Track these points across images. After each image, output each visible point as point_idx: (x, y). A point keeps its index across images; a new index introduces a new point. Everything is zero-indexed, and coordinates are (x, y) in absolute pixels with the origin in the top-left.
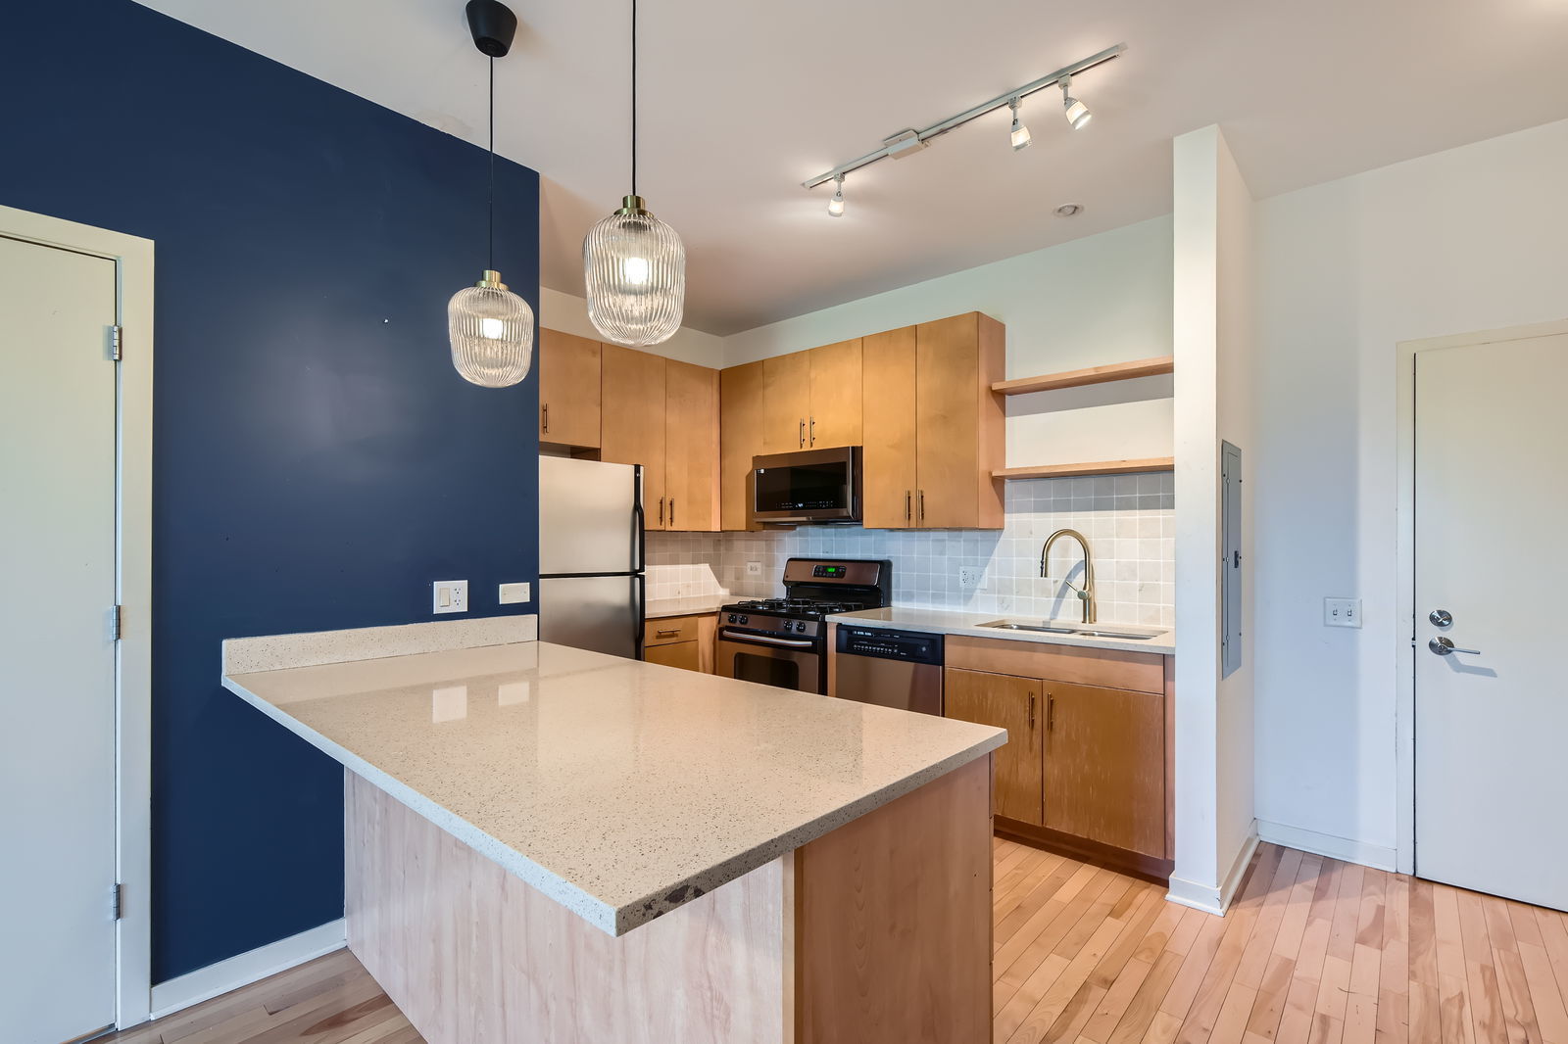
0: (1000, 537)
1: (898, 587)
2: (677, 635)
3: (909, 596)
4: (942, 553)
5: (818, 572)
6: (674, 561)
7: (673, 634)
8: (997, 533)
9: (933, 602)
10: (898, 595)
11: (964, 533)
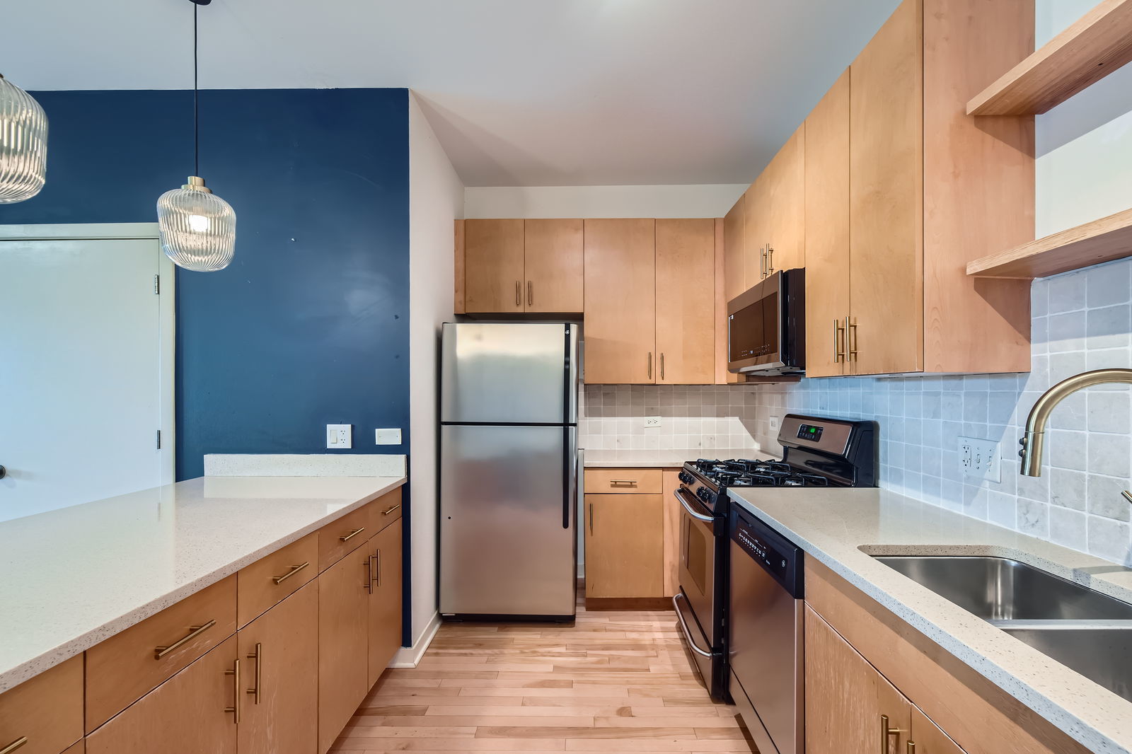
0: (1022, 386)
1: (886, 461)
2: (636, 486)
3: (898, 478)
4: (936, 415)
5: (805, 432)
6: (695, 413)
7: (631, 485)
8: (1018, 380)
9: (925, 491)
10: (886, 472)
11: (965, 382)
